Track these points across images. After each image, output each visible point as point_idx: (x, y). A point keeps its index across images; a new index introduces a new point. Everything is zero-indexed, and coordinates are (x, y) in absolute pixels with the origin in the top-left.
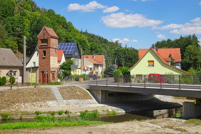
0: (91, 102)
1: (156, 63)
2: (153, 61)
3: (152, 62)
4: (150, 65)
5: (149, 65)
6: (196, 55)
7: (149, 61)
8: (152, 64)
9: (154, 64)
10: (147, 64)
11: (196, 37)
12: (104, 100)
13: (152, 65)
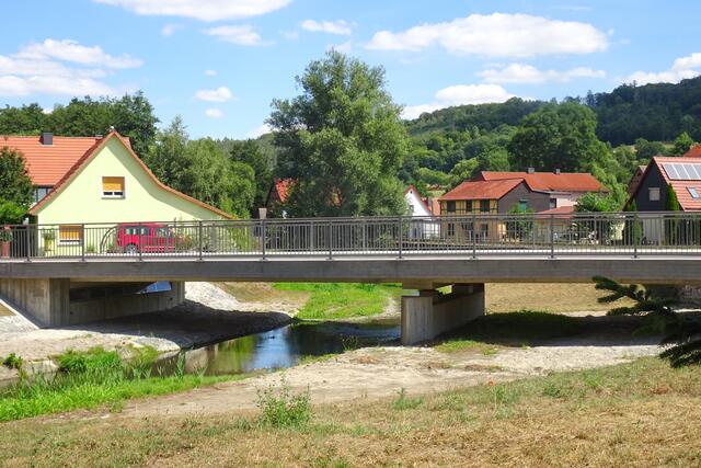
0: (17, 325)
1: (133, 185)
2: (121, 180)
3: (117, 182)
4: (111, 193)
5: (106, 193)
6: (188, 164)
7: (107, 180)
8: (116, 188)
9: (123, 188)
10: (100, 188)
11: (147, 104)
12: (58, 316)
13: (116, 193)
